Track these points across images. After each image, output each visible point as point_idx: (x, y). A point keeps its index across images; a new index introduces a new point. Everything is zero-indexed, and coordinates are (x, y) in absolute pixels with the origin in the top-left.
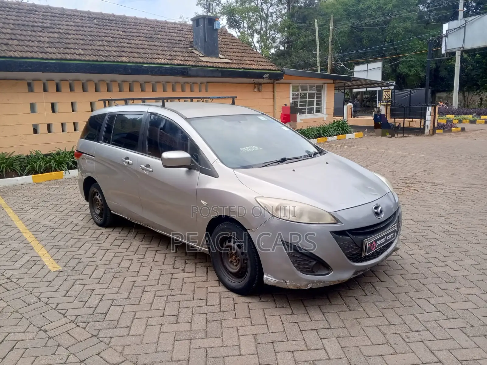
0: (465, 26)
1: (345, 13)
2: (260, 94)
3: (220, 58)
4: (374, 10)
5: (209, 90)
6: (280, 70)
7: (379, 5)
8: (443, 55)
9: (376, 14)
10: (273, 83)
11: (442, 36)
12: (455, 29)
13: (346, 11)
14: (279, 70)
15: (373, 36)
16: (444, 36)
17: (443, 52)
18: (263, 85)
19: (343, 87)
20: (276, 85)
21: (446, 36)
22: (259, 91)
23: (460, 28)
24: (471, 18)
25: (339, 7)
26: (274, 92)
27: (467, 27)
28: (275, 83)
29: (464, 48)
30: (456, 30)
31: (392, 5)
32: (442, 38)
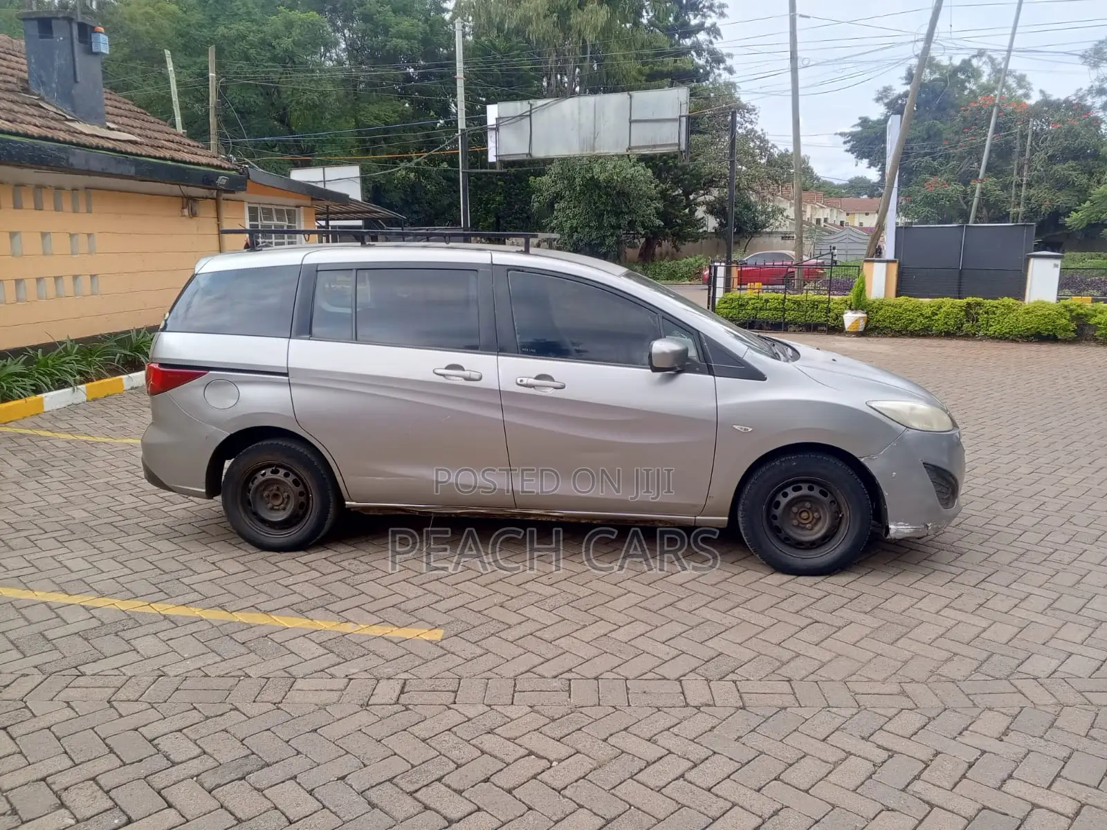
0: (530, 116)
1: (180, 41)
2: (193, 222)
3: (109, 128)
4: (252, 45)
5: (94, 208)
6: (236, 170)
7: (262, 35)
8: (493, 165)
9: (259, 54)
10: (216, 200)
11: (486, 128)
12: (514, 117)
13: (182, 36)
14: (233, 170)
15: (255, 102)
16: (492, 129)
17: (492, 158)
18: (201, 202)
19: (324, 213)
20: (223, 204)
21: (497, 129)
22: (193, 214)
23: (522, 116)
24: (540, 102)
25: (166, 23)
26: (218, 218)
27: (533, 115)
28: (221, 198)
29: (531, 155)
30: (514, 120)
31: (293, 41)
32: (486, 133)
